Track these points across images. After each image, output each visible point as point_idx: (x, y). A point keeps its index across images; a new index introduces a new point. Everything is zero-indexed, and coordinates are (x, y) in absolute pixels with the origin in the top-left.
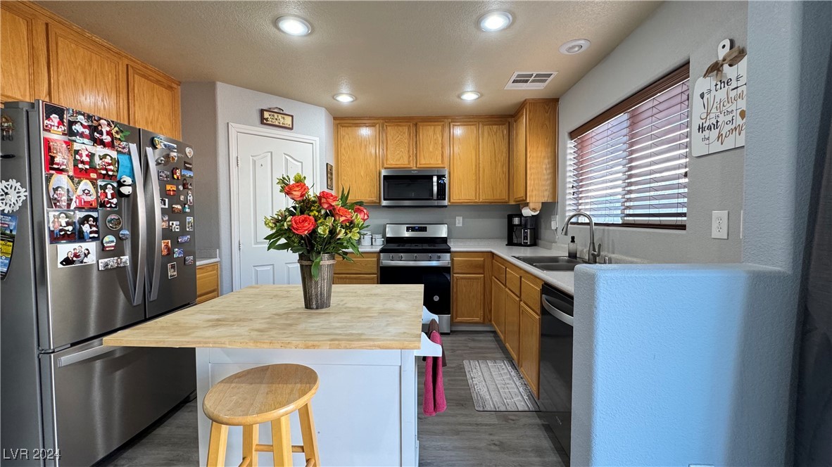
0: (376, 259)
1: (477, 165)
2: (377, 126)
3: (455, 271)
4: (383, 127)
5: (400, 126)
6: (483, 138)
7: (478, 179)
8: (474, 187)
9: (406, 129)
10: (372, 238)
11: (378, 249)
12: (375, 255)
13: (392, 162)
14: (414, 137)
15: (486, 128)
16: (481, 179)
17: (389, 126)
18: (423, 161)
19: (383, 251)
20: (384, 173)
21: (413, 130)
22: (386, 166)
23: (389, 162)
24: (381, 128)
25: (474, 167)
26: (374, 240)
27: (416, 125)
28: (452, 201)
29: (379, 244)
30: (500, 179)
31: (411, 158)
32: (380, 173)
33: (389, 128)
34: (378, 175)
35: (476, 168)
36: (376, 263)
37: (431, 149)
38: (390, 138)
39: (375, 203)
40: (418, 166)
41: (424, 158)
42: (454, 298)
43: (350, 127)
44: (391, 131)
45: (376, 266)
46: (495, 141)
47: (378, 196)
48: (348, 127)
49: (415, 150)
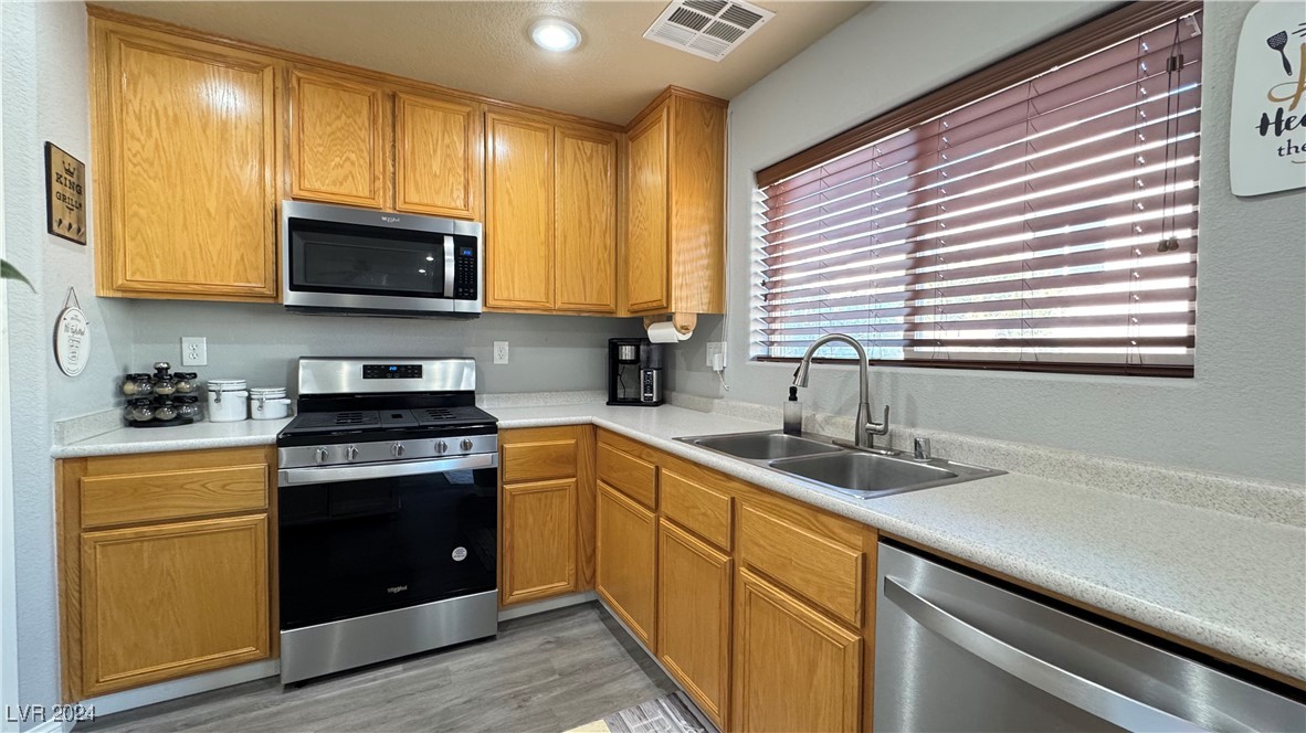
0: (263, 466)
1: (551, 224)
2: (268, 73)
3: (508, 476)
4: (286, 81)
5: (345, 90)
6: (562, 164)
7: (550, 259)
8: (542, 272)
9: (363, 105)
10: (249, 399)
11: (271, 433)
12: (261, 453)
13: (317, 185)
14: (389, 130)
15: (569, 142)
16: (558, 258)
17: (311, 82)
18: (413, 197)
19: (287, 439)
20: (288, 211)
21: (384, 108)
22: (296, 192)
23: (307, 185)
24: (279, 84)
25: (542, 228)
26: (255, 404)
27: (393, 97)
28: (491, 302)
29: (274, 417)
30: (599, 263)
31: (379, 184)
32: (276, 213)
33: (307, 89)
34: (270, 215)
35: (547, 230)
36: (264, 479)
37: (436, 168)
38: (309, 115)
39: (263, 296)
40: (400, 205)
41: (417, 190)
42: (507, 543)
43: (163, 52)
44: (316, 98)
45: (262, 486)
46: (588, 177)
47: (271, 276)
48: (152, 50)
49: (390, 163)
